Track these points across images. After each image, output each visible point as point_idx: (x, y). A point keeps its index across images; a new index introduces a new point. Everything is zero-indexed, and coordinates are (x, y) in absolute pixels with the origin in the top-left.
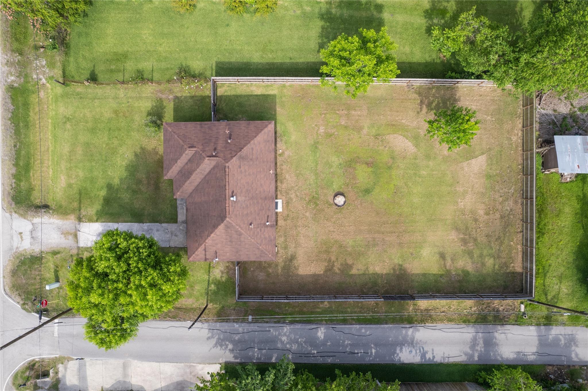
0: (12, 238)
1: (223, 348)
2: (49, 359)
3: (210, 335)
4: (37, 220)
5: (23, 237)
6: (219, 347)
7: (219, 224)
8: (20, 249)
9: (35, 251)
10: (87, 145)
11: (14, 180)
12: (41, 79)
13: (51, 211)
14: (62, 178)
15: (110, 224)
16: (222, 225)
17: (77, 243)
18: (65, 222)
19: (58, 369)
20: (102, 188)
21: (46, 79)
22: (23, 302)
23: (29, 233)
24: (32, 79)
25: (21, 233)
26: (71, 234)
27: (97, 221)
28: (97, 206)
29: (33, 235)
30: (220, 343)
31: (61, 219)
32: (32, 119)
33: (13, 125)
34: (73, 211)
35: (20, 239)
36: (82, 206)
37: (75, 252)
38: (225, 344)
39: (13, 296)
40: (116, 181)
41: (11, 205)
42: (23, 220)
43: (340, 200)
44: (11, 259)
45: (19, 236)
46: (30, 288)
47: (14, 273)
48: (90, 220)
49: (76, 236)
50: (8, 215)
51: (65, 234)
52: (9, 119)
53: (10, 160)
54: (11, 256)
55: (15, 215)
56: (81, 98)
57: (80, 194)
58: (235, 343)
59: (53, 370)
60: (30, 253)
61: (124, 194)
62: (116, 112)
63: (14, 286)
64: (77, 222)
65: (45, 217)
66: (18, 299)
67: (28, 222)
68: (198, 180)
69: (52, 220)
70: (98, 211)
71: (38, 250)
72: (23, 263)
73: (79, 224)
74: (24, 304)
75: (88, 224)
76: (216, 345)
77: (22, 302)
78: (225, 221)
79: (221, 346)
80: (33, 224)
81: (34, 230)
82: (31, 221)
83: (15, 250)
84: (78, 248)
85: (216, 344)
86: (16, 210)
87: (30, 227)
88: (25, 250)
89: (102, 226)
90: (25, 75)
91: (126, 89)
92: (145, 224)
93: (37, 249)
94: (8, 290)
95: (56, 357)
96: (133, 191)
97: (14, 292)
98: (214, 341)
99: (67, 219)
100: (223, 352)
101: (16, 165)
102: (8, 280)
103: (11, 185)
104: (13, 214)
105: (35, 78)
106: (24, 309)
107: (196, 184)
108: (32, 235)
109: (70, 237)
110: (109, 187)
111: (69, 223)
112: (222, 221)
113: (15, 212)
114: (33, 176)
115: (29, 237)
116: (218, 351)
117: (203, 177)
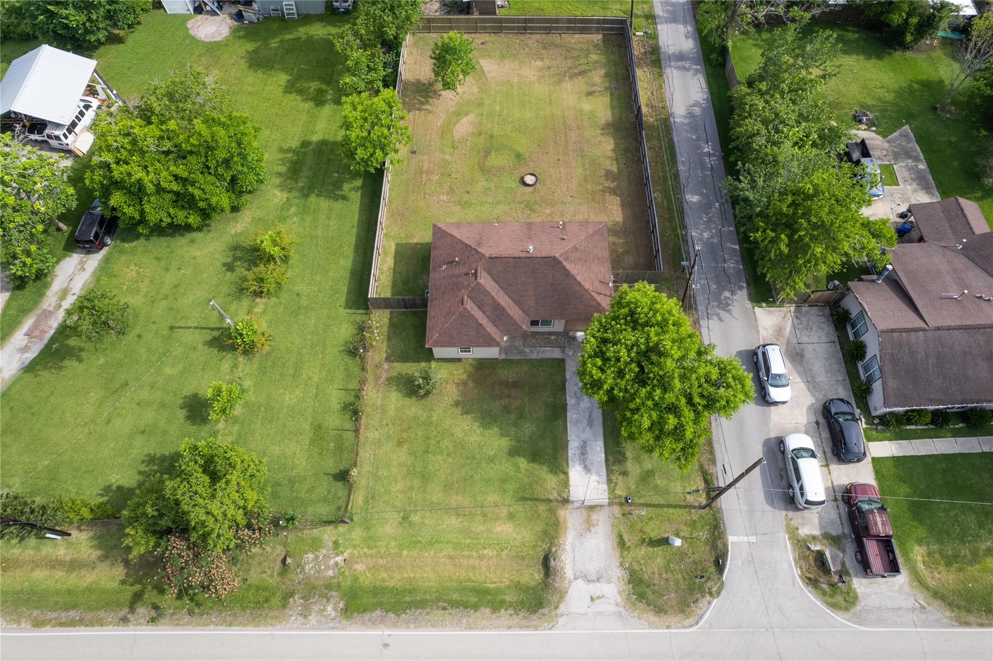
0: (600, 614)
1: (730, 302)
2: (795, 551)
3: (715, 318)
4: (569, 573)
5: (597, 595)
6: (730, 307)
7: (564, 267)
8: (619, 600)
9: (620, 576)
10: (448, 487)
11: (503, 611)
12: (336, 564)
13: (554, 550)
14: (499, 529)
15: (570, 453)
16: (564, 263)
17: (602, 506)
18: (569, 525)
19: (808, 536)
20: (516, 465)
21: (337, 555)
22: (707, 595)
23: (591, 586)
24: (334, 577)
25: (592, 599)
26: (589, 516)
27: (566, 474)
28: (543, 472)
29: (595, 579)
30: (725, 306)
31: (566, 531)
32: (400, 583)
33: (408, 611)
34: (552, 512)
35: (603, 599)
36: (543, 497)
37: (616, 510)
38: (724, 300)
39: (700, 612)
40: (505, 443)
41: (544, 615)
42: (569, 595)
43: (529, 179)
44: (636, 615)
45: (596, 602)
46: (683, 587)
47: (660, 610)
48: (566, 484)
49: (592, 508)
50: (561, 621)
51: (589, 525)
52: (398, 616)
53: (469, 617)
54: (632, 615)
55: (562, 608)
56: (373, 497)
57: (524, 499)
58: (721, 289)
59: (810, 544)
60: (625, 584)
61: (524, 432)
62: (400, 443)
63: (682, 611)
64: (570, 506)
65: (563, 557)
66: (703, 603)
67: (572, 587)
68: (506, 297)
69: (568, 547)
70: (551, 472)
71: (618, 571)
72: (641, 597)
73: (572, 502)
74: (710, 594)
75: (571, 488)
76: (729, 311)
77: (708, 597)
78: (560, 259)
79: (728, 305)
80: (576, 579)
81: (585, 576)
82: (570, 583)
83: (622, 609)
84: (611, 504)
85: (727, 311)
86: (553, 607)
87: (580, 583)
88: (619, 592)
89: (573, 466)
90: (326, 589)
91: (367, 429)
92: (568, 402)
93: (617, 573)
94: (691, 621)
95: (789, 539)
96: (520, 418)
97: (693, 611)
98: (723, 314)
99: (565, 522)
100: (735, 303)
101: (476, 607)
102: (673, 619)
103: (511, 615)
104: (559, 611)
105: (334, 573)
106: (718, 593)
107: (510, 302)
108: (594, 581)
109: (594, 517)
110: (513, 452)
111: (571, 519)
112: (560, 263)
113: (556, 608)
114: (495, 583)
115: (598, 585)
116: (736, 308)
117: (502, 292)
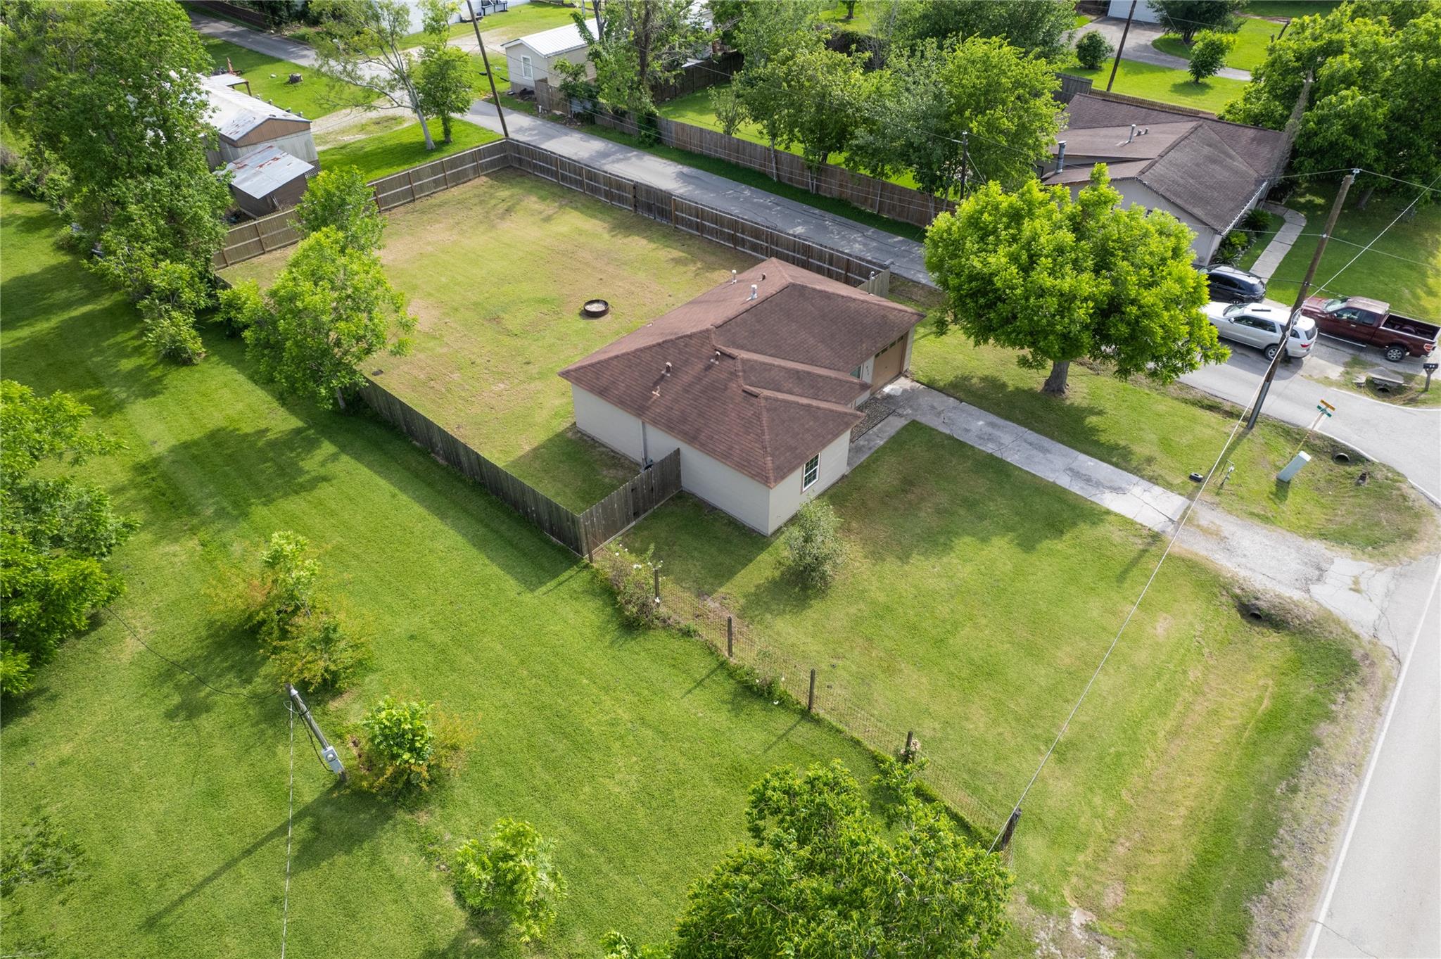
0: (1388, 594)
2: (1359, 394)
4: (1291, 594)
5: (1349, 582)
7: (814, 290)
8: (1370, 565)
9: (1323, 547)
12: (1088, 930)
13: (1238, 591)
14: (1161, 633)
15: (1074, 489)
16: (809, 286)
17: (1188, 507)
18: (1203, 553)
19: (1343, 376)
20: (1053, 553)
21: (1065, 916)
25: (1356, 591)
26: (1198, 526)
27: (1108, 512)
28: (1088, 532)
29: (1316, 572)
31: (1211, 562)
32: (1194, 840)
33: (1275, 852)
34: (1164, 558)
35: (1362, 580)
37: (1205, 497)
39: (1424, 501)
40: (1002, 544)
41: (1366, 657)
42: (1335, 612)
43: (594, 308)
44: (1407, 559)
45: (1363, 588)
46: (1371, 502)
47: (1407, 535)
48: (1127, 522)
49: (1186, 517)
51: (1215, 534)
52: (1282, 874)
53: (1328, 759)
57: (1121, 578)
59: (1353, 380)
60: (1342, 549)
61: (1001, 514)
63: (1417, 516)
64: (1168, 537)
65: (1258, 586)
67: (1322, 601)
69: (1241, 573)
70: (1094, 524)
71: (1314, 544)
72: (1373, 542)
73: (1163, 531)
75: (1138, 521)
78: (800, 284)
80: (1308, 591)
81: (1307, 579)
82: (1312, 599)
84: (1191, 497)
86: (1353, 640)
87: (1317, 589)
88: (1355, 560)
89: (1100, 499)
93: (1318, 548)
95: (1339, 389)
96: (972, 506)
97: (1421, 507)
99: (1195, 555)
101: (1309, 742)
103: (1347, 700)
104: (1365, 637)
108: (1321, 575)
109: (1203, 522)
110: (1027, 545)
111: (1191, 546)
113: (1356, 638)
114: (1261, 698)
117: (777, 359)
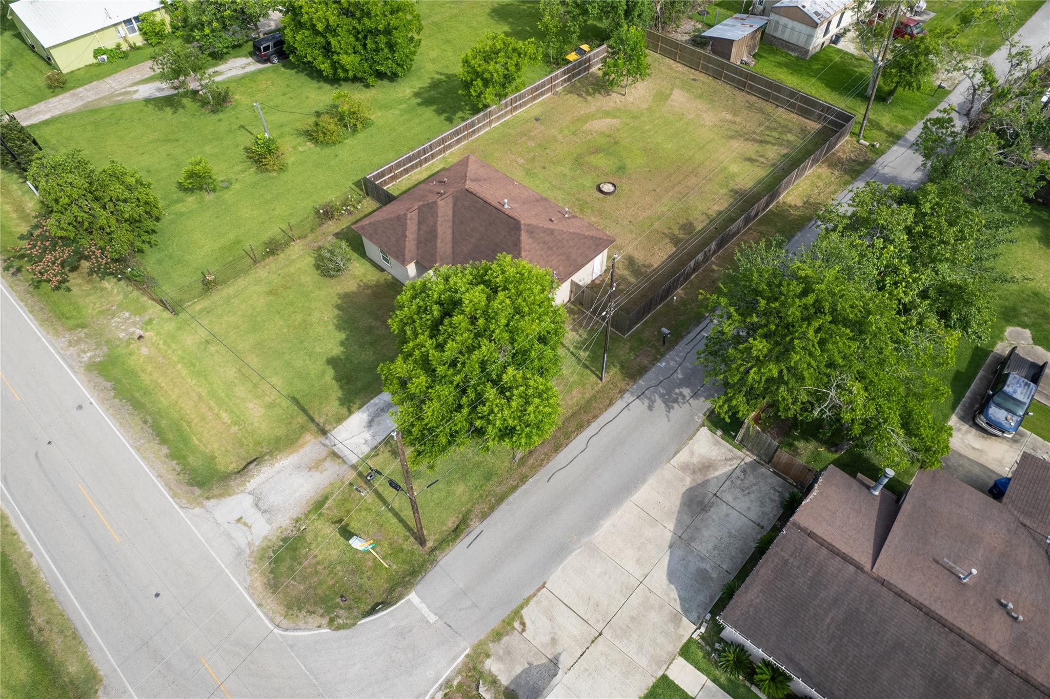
0: (229, 536)
2: (459, 672)
6: (675, 405)
7: (519, 236)
8: (257, 544)
10: (259, 346)
11: (175, 462)
12: (133, 333)
16: (523, 233)
20: (323, 373)
22: (328, 619)
26: (325, 459)
32: (149, 382)
33: (124, 401)
42: (229, 499)
43: (607, 188)
50: (197, 510)
57: (296, 401)
62: (271, 293)
63: (289, 607)
65: (264, 469)
67: (239, 496)
74: (332, 620)
76: (669, 408)
79: (676, 401)
80: (250, 493)
82: (243, 492)
84: (354, 467)
85: (667, 406)
89: (363, 412)
90: (105, 342)
91: (264, 267)
94: (285, 623)
95: (467, 656)
98: (659, 403)
101: (164, 441)
102: (271, 603)
103: (174, 469)
105: (123, 337)
106: (339, 628)
107: (449, 237)
112: (519, 229)
113: (208, 498)
116: (680, 411)
117: (451, 224)
